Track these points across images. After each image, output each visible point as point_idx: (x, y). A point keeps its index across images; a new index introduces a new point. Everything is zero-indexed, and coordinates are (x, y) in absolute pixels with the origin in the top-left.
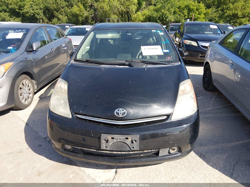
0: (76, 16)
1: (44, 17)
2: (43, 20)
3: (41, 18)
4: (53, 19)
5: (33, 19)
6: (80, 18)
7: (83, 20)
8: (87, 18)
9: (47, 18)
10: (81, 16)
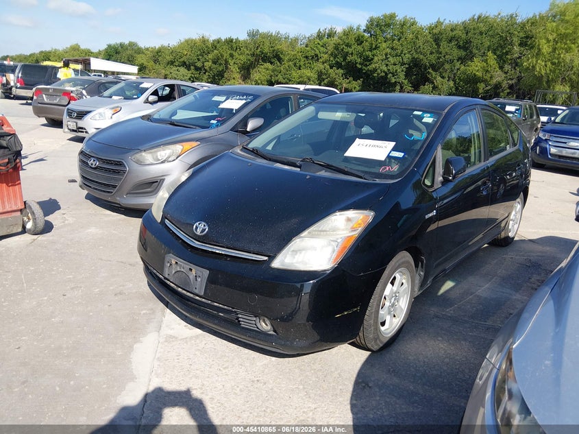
0: (473, 80)
1: (406, 82)
2: (402, 87)
3: (399, 83)
4: (424, 85)
5: (383, 84)
6: (481, 86)
7: (487, 92)
8: (498, 86)
9: (411, 83)
10: (485, 81)
